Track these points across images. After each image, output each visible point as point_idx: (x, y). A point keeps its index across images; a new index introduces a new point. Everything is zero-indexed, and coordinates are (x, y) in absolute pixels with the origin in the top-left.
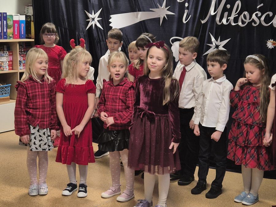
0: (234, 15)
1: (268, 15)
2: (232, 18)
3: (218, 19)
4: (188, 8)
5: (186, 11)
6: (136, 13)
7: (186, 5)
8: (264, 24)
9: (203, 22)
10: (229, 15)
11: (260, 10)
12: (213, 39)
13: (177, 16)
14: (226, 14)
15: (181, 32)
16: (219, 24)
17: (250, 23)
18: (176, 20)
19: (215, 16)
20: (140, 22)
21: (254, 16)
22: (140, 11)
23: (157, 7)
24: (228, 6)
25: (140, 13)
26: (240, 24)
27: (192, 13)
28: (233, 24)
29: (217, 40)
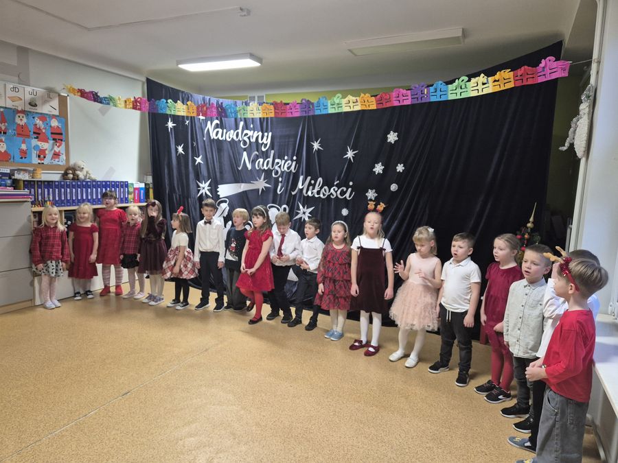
0: (317, 189)
1: (343, 190)
2: (315, 191)
3: (304, 191)
4: (281, 182)
5: (280, 184)
6: (239, 184)
7: (280, 179)
8: (340, 197)
9: (293, 193)
10: (313, 189)
11: (337, 185)
12: (301, 207)
13: (273, 188)
14: (311, 188)
15: (277, 200)
16: (306, 195)
17: (329, 196)
18: (272, 191)
19: (302, 189)
20: (243, 192)
21: (332, 190)
22: (242, 182)
23: (257, 180)
24: (313, 182)
25: (243, 185)
26: (321, 196)
27: (285, 186)
28: (317, 196)
29: (304, 207)
